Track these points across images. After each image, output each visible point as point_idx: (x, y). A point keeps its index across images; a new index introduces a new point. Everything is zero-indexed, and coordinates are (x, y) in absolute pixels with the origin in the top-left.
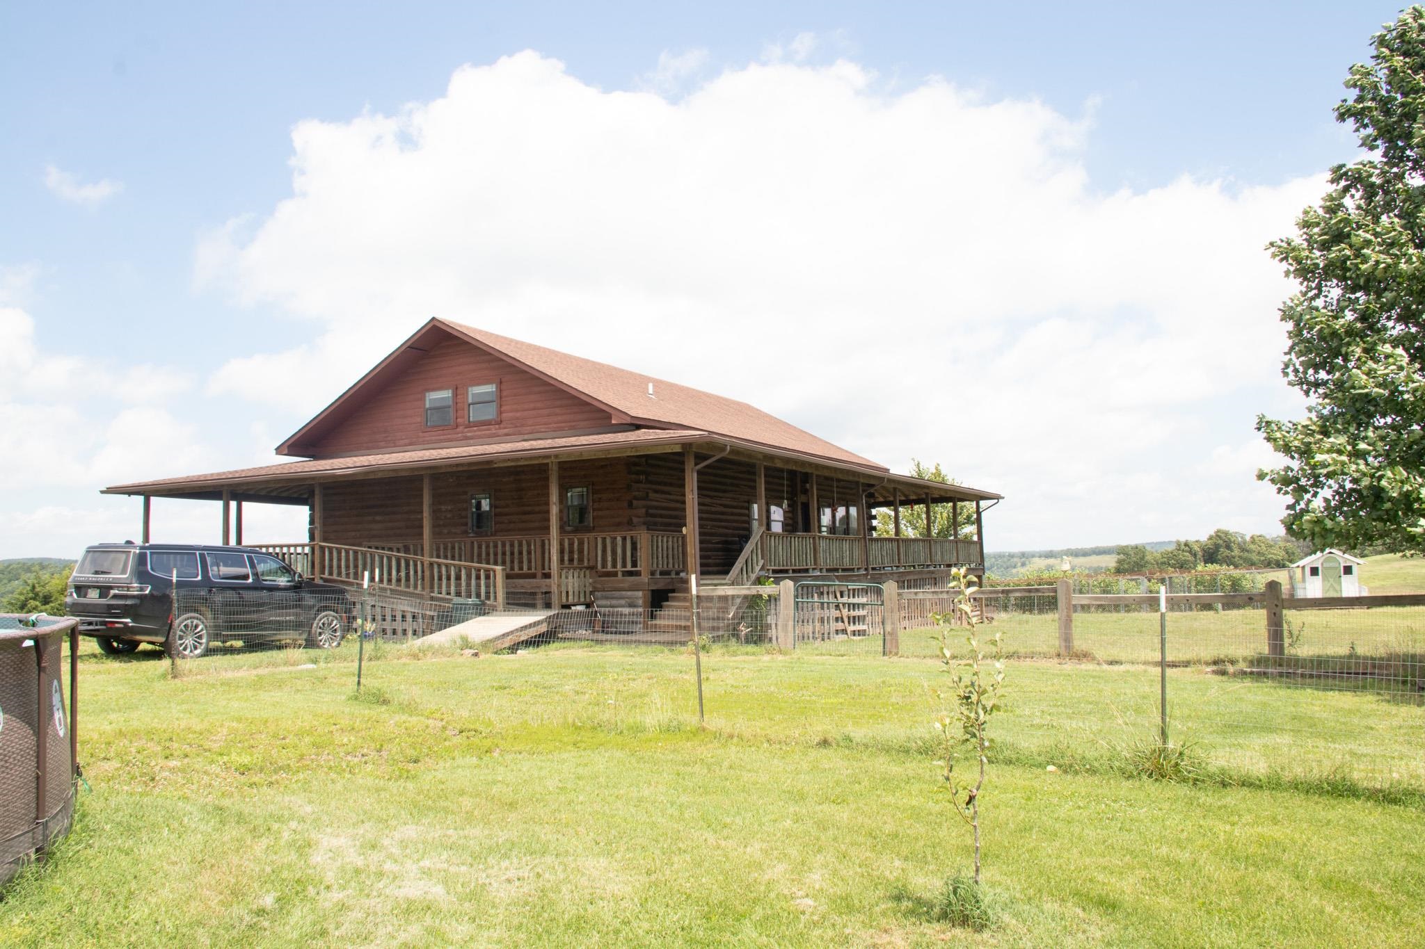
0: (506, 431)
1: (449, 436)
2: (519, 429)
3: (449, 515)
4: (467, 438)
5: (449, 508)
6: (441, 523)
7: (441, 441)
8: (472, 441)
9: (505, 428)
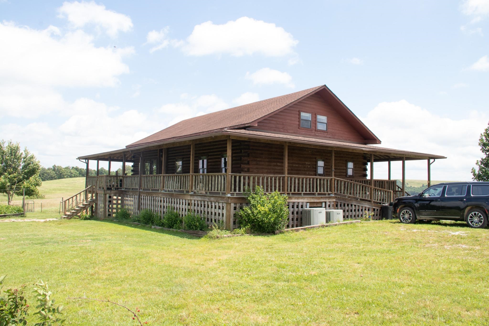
0: (330, 136)
1: (309, 133)
2: (333, 137)
3: (309, 167)
4: (317, 136)
5: (309, 163)
6: (306, 169)
7: (306, 134)
8: (318, 137)
9: (329, 135)
